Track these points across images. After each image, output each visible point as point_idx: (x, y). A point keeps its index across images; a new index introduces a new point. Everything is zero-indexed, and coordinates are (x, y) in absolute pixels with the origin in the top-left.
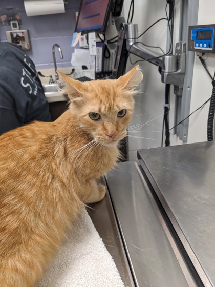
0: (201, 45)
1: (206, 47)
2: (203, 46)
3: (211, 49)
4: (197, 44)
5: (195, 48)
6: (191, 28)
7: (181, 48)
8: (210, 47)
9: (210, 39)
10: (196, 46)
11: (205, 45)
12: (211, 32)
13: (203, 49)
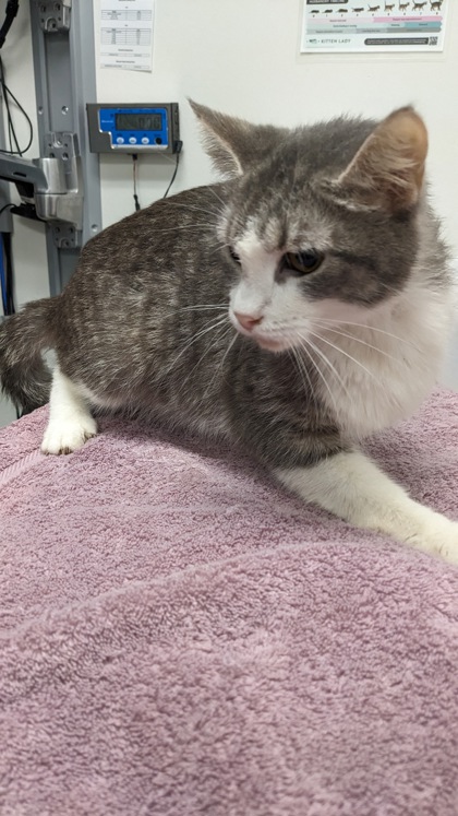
0: (133, 139)
1: (150, 143)
2: (139, 142)
4: (121, 139)
5: (114, 146)
7: (66, 146)
8: (159, 142)
10: (115, 142)
11: (145, 140)
13: (139, 147)
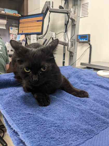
0: (83, 40)
3: (87, 41)
4: (81, 40)
5: (80, 41)
6: (78, 35)
7: (73, 41)
8: (86, 40)
9: (87, 38)
11: (84, 40)
12: (87, 36)
